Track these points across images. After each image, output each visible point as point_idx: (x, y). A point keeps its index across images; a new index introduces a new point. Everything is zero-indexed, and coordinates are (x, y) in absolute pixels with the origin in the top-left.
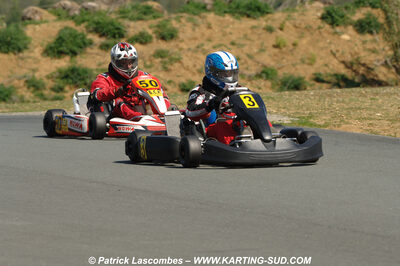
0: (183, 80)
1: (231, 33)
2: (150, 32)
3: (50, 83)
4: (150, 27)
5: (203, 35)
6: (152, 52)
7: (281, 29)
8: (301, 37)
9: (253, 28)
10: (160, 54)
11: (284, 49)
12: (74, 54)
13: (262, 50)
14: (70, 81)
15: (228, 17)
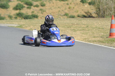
3: (14, 16)
7: (71, 4)
8: (75, 6)
9: (64, 4)
11: (71, 9)
12: (20, 9)
13: (65, 9)
14: (19, 16)
15: (58, 1)
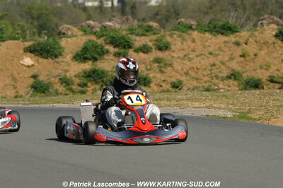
0: (174, 80)
1: (209, 46)
2: (150, 44)
3: (77, 81)
4: (151, 41)
5: (189, 47)
6: (152, 59)
7: (246, 44)
8: (260, 50)
9: (225, 42)
10: (157, 60)
11: (247, 58)
12: (95, 59)
13: (232, 59)
14: (92, 79)
15: (207, 34)
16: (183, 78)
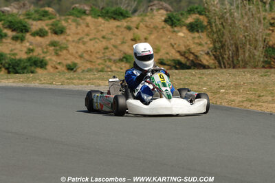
0: (69, 62)
1: (102, 30)
2: (47, 28)
5: (83, 31)
6: (48, 43)
7: (137, 28)
9: (117, 27)
10: (53, 44)
13: (123, 43)
15: (100, 19)
16: (78, 61)
